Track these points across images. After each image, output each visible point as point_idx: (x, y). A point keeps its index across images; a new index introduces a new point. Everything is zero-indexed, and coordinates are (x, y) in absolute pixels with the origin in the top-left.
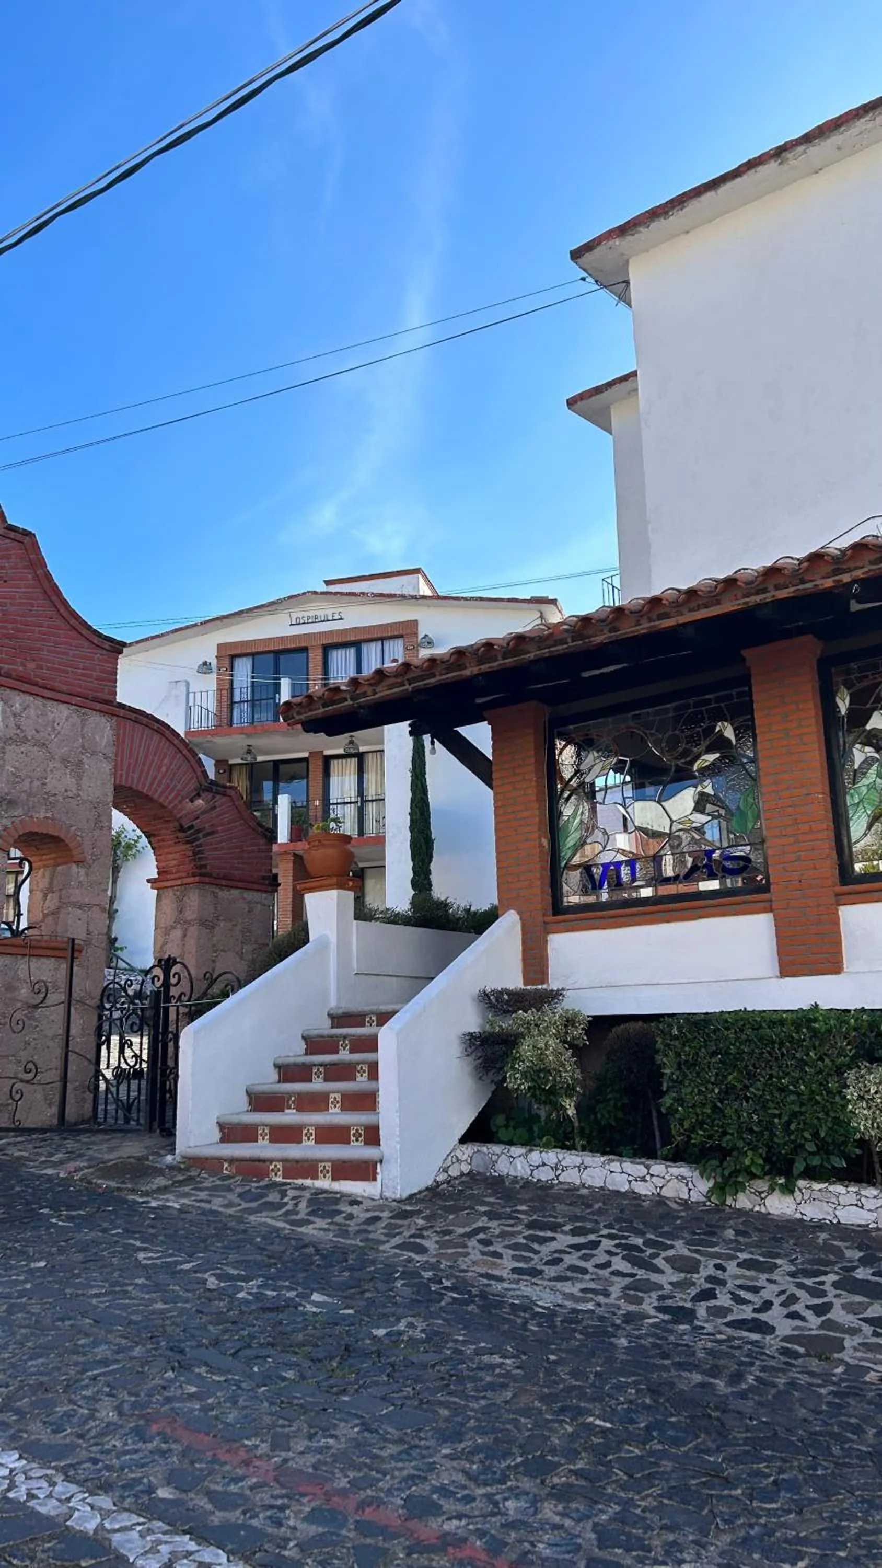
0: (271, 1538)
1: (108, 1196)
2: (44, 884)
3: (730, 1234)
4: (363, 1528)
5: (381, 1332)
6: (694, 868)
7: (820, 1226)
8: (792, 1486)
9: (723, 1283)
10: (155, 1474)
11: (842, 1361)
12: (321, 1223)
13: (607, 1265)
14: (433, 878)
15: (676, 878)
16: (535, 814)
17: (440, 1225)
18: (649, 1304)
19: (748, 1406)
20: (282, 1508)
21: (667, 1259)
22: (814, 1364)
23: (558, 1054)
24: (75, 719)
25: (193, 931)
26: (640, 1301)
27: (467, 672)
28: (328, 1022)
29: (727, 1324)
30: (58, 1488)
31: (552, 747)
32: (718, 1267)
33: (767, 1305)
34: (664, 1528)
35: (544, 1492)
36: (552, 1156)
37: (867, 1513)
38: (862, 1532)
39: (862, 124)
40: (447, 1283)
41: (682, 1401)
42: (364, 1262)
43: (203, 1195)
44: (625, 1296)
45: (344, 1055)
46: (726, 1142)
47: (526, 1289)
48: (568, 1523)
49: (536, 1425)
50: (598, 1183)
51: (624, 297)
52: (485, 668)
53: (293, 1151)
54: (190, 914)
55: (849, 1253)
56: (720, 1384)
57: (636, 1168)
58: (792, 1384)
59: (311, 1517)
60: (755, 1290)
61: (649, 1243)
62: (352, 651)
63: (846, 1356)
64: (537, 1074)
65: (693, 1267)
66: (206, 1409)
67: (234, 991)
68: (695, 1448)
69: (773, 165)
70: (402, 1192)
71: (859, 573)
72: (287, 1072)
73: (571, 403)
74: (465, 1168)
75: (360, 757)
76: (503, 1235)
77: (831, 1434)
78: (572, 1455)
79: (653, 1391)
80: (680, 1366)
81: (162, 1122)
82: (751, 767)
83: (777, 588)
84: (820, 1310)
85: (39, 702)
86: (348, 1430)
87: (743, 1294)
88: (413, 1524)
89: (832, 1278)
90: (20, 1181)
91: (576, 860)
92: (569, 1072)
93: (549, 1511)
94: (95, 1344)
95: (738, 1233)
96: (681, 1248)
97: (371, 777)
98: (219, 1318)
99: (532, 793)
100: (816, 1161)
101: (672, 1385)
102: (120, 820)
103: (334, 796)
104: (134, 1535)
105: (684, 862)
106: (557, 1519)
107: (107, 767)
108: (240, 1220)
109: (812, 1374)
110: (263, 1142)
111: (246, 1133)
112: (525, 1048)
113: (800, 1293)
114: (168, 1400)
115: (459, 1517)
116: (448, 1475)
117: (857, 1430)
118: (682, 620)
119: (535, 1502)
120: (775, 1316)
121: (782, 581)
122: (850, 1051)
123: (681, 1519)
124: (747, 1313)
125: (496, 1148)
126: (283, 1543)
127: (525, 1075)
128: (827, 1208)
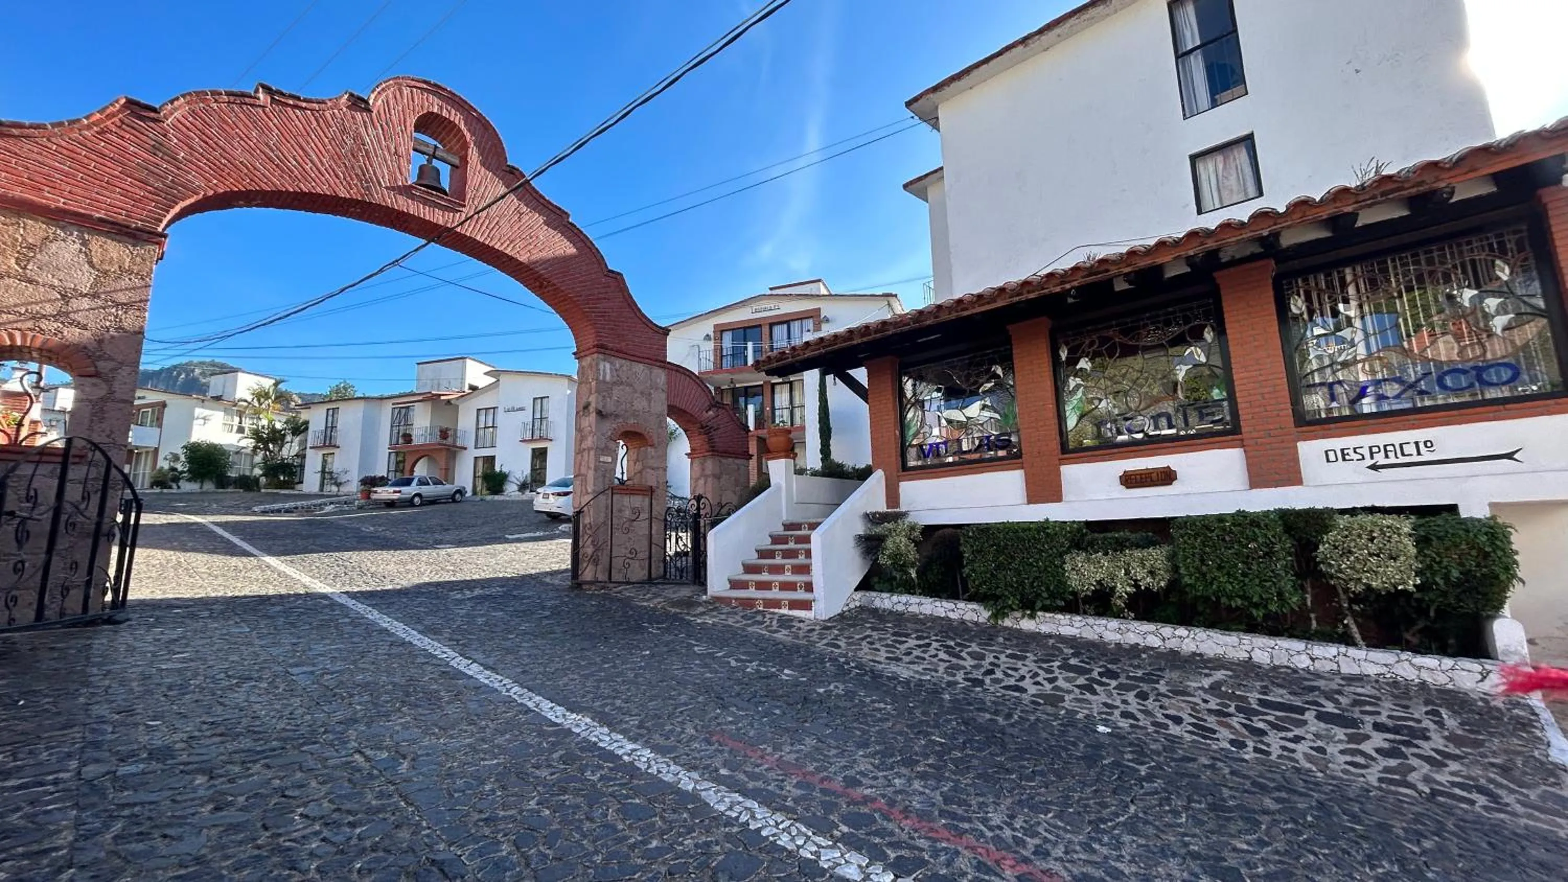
0: (779, 796)
1: (675, 617)
2: (634, 457)
3: (1001, 640)
4: (824, 791)
5: (821, 690)
6: (980, 446)
7: (1050, 636)
8: (1042, 773)
9: (998, 666)
10: (717, 763)
11: (1063, 708)
12: (784, 632)
13: (936, 656)
14: (832, 448)
15: (969, 452)
16: (891, 418)
17: (846, 633)
18: (959, 677)
19: (1015, 731)
20: (783, 781)
21: (968, 653)
22: (1049, 709)
23: (906, 546)
24: (647, 371)
25: (710, 480)
26: (954, 675)
27: (855, 342)
28: (782, 528)
29: (1003, 688)
30: (672, 768)
31: (901, 381)
32: (996, 657)
33: (1023, 678)
34: (977, 795)
35: (913, 775)
36: (904, 598)
37: (1082, 788)
38: (1081, 799)
39: (1072, 21)
40: (852, 665)
41: (981, 729)
42: (809, 653)
43: (723, 617)
44: (946, 672)
45: (792, 545)
46: (998, 592)
47: (893, 668)
48: (927, 791)
49: (906, 741)
50: (928, 612)
51: (936, 127)
52: (865, 339)
53: (768, 595)
54: (708, 472)
55: (1066, 651)
56: (1000, 720)
57: (949, 605)
58: (1038, 720)
59: (798, 785)
60: (1016, 670)
61: (958, 644)
62: (785, 326)
63: (1066, 704)
64: (896, 556)
65: (982, 657)
66: (738, 729)
67: (734, 512)
68: (990, 753)
69: (1021, 48)
70: (825, 617)
71: (1075, 284)
72: (763, 554)
73: (906, 186)
74: (858, 604)
75: (791, 383)
76: (880, 639)
77: (1061, 747)
78: (926, 756)
79: (966, 723)
80: (979, 710)
81: (699, 577)
82: (1011, 390)
83: (1029, 292)
84: (1051, 681)
85: (628, 363)
86: (810, 742)
87: (1010, 672)
88: (849, 790)
89: (1057, 663)
90: (632, 609)
91: (914, 442)
92: (913, 555)
93: (917, 785)
94: (680, 695)
95: (1005, 639)
96: (974, 647)
97: (796, 394)
98: (739, 682)
99: (890, 406)
100: (1048, 602)
101: (975, 720)
102: (671, 423)
103: (777, 405)
104: (711, 793)
105: (973, 442)
106: (921, 789)
107: (663, 396)
108: (744, 630)
109: (1048, 714)
110: (752, 589)
111: (743, 585)
112: (889, 543)
113: (1041, 672)
114: (719, 724)
115: (872, 787)
116: (864, 765)
117: (1074, 744)
118: (974, 311)
119: (909, 780)
120: (1027, 683)
121: (1031, 288)
122: (1067, 544)
123: (985, 790)
124: (1012, 682)
125: (874, 594)
126: (785, 798)
127: (889, 557)
128: (1054, 627)
